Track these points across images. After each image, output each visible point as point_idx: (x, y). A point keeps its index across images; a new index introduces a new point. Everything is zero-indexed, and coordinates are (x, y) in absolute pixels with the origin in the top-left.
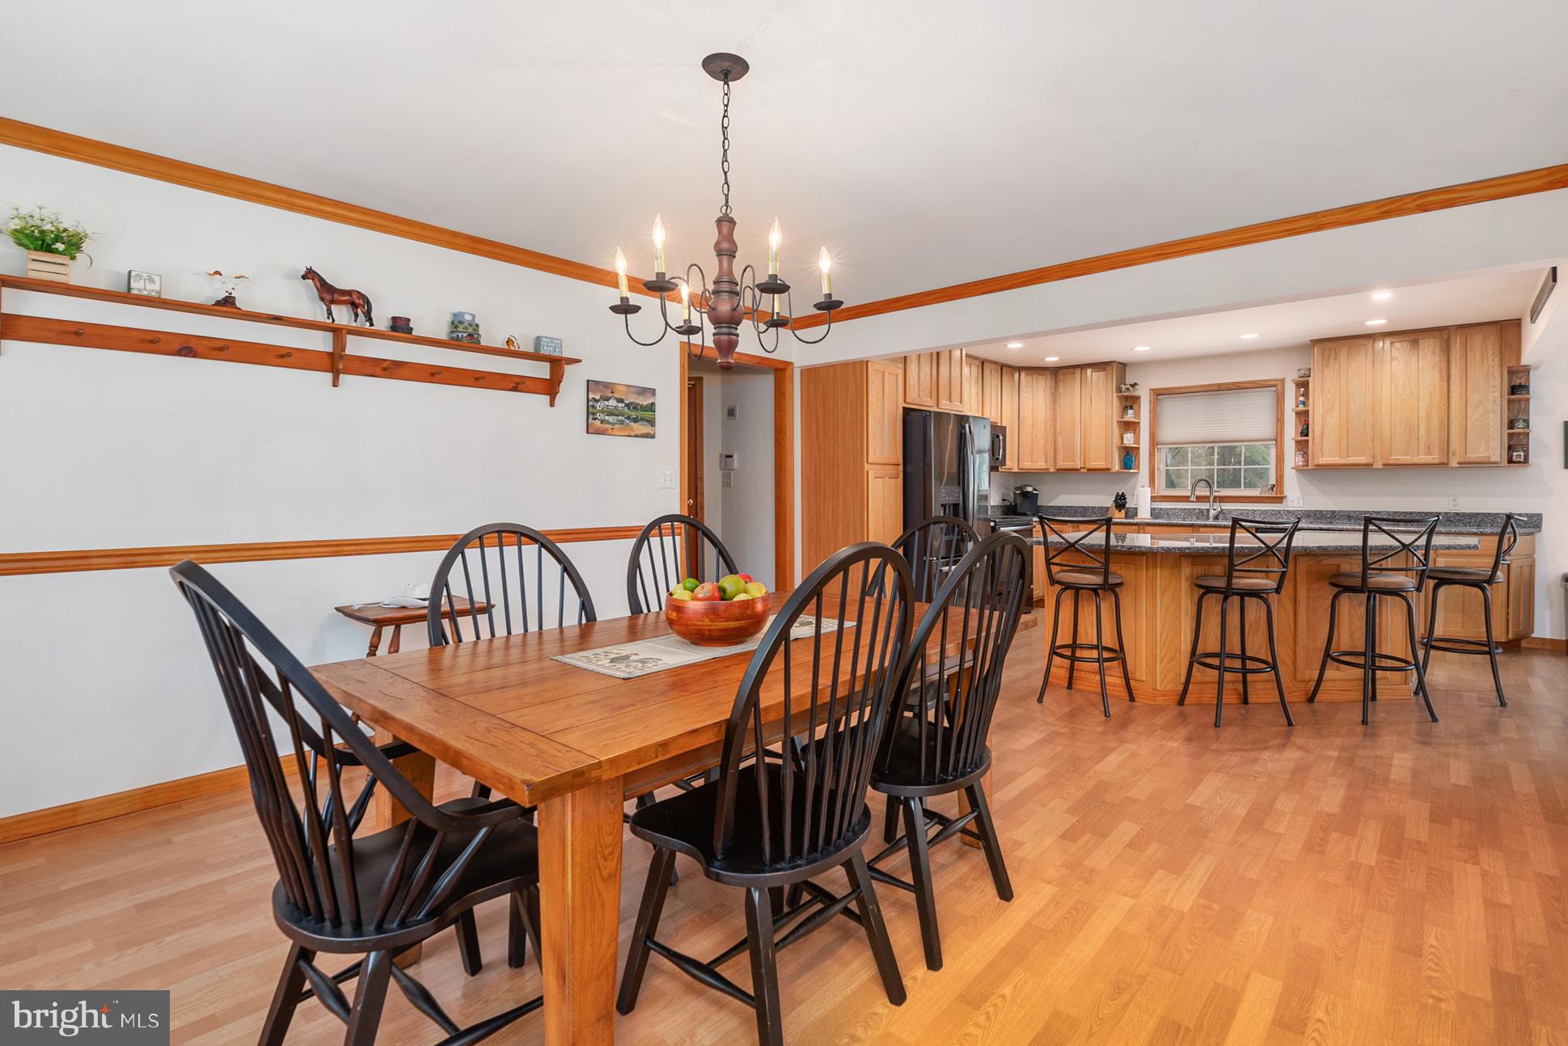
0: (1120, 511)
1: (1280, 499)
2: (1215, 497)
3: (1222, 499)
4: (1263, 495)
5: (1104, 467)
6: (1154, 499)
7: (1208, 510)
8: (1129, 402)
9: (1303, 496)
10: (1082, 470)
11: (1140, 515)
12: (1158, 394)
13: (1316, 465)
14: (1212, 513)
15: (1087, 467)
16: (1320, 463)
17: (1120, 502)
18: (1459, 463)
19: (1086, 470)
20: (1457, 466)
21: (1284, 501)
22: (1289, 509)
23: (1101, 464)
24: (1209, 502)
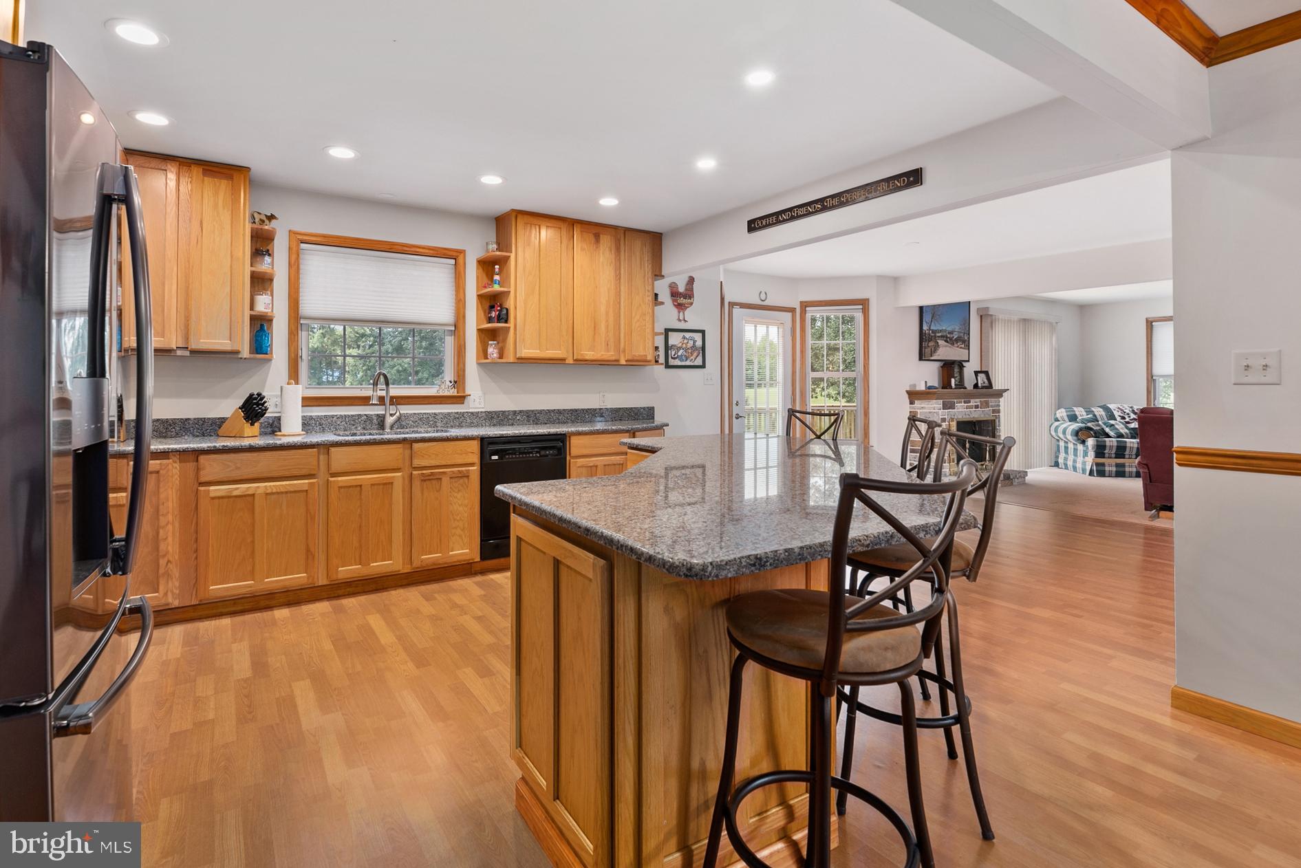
0: (252, 424)
1: (461, 399)
2: (392, 398)
3: (397, 401)
4: (441, 394)
5: (228, 348)
6: (308, 402)
7: (384, 417)
8: (261, 243)
9: (485, 394)
10: (179, 353)
11: (286, 429)
12: (300, 240)
13: (518, 359)
14: (390, 420)
15: (193, 346)
16: (523, 355)
17: (253, 408)
18: (626, 361)
19: (187, 353)
20: (625, 363)
21: (466, 401)
22: (470, 411)
23: (223, 343)
24: (385, 405)
